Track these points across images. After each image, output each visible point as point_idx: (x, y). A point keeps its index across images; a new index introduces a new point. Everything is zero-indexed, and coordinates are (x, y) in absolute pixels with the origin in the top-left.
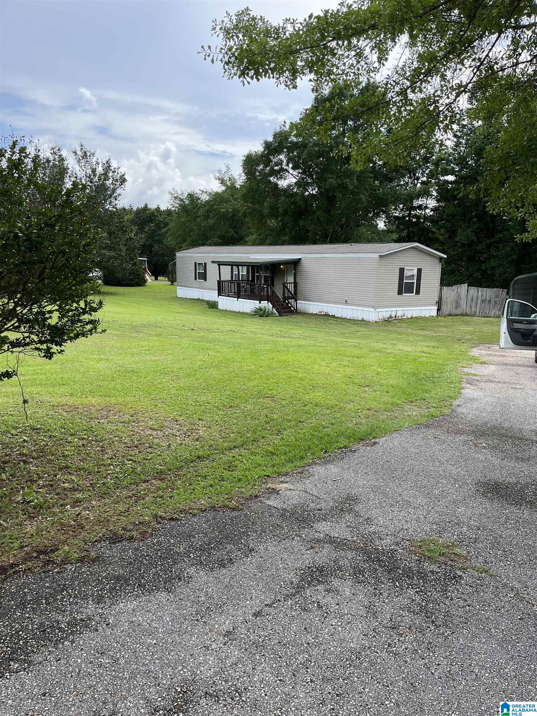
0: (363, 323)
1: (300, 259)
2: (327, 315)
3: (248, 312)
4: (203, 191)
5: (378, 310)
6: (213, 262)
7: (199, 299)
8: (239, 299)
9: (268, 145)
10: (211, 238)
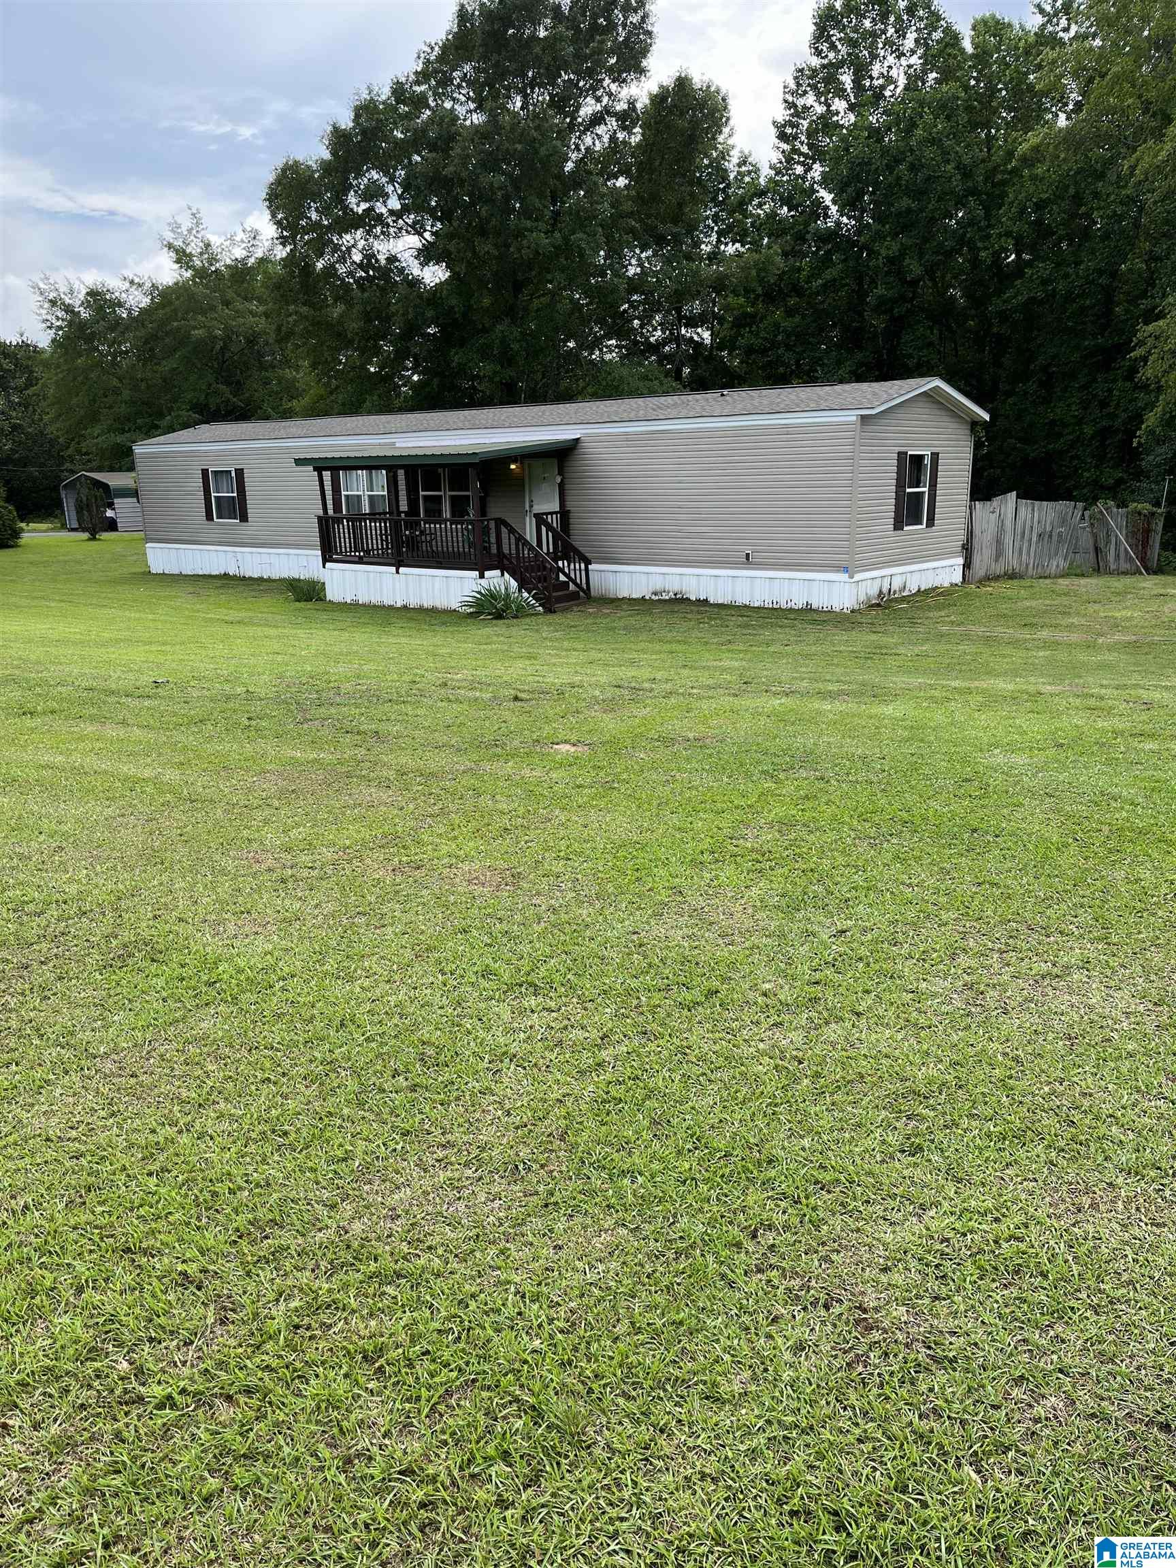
0: (809, 616)
1: (578, 439)
2: (680, 602)
3: (454, 605)
4: (132, 282)
5: (858, 577)
6: (299, 462)
7: (226, 576)
8: (402, 570)
9: (339, 138)
10: (170, 410)
